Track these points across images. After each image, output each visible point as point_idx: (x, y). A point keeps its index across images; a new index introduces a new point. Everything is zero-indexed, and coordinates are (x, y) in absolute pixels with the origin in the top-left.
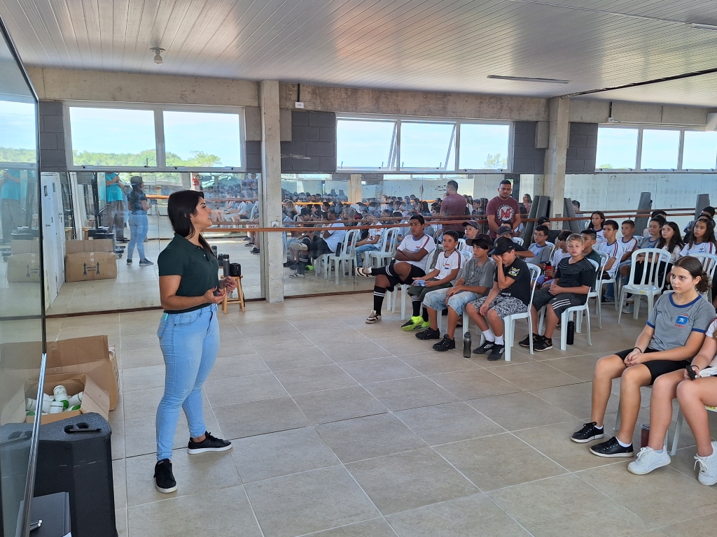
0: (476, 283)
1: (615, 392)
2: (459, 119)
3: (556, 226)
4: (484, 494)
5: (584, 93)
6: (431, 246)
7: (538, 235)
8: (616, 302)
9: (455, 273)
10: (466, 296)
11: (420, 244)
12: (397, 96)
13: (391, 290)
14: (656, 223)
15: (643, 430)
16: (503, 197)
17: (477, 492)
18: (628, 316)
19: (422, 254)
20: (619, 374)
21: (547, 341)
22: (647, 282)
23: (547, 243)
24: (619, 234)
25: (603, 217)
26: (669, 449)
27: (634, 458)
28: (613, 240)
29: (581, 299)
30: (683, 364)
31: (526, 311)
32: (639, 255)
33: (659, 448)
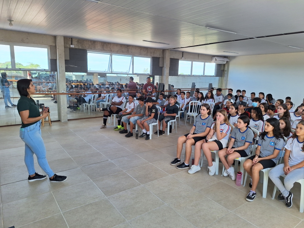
0: (140, 113)
1: (184, 148)
2: (133, 55)
3: (166, 93)
5: (175, 48)
6: (124, 100)
7: (160, 96)
8: (185, 119)
9: (133, 110)
10: (136, 118)
11: (120, 99)
12: (111, 45)
13: (110, 116)
14: (196, 93)
15: (192, 159)
16: (148, 83)
18: (188, 123)
19: (121, 103)
20: (185, 142)
21: (163, 132)
22: (194, 112)
23: (163, 99)
24: (185, 96)
25: (180, 91)
26: (200, 165)
27: (190, 168)
28: (184, 98)
29: (174, 118)
30: (204, 138)
31: (156, 122)
32: (191, 103)
33: (197, 165)
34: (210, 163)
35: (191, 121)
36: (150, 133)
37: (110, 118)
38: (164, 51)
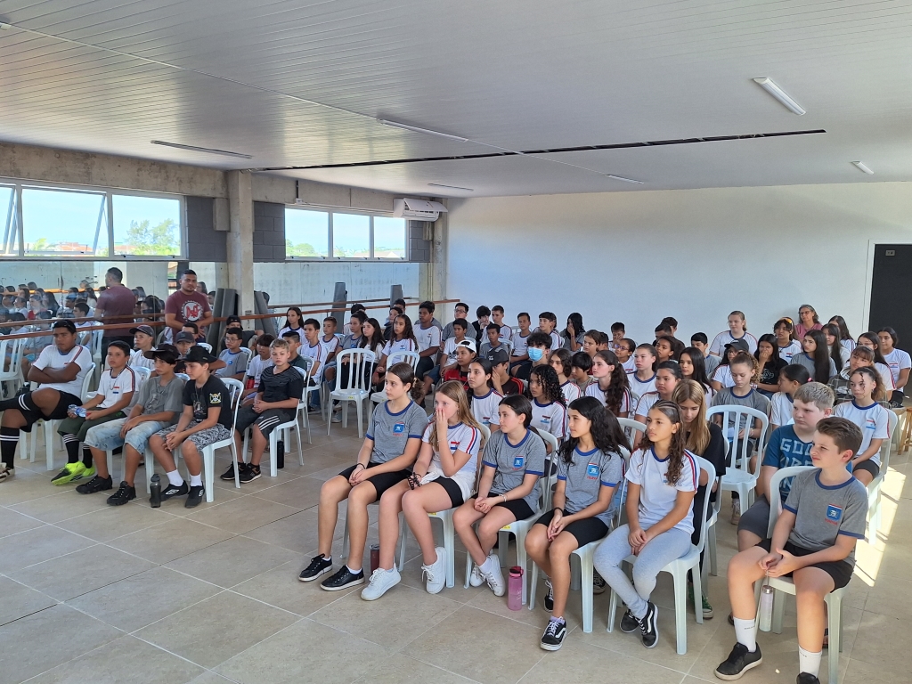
0: (161, 408)
2: (109, 188)
3: (248, 326)
4: (211, 671)
5: (268, 169)
7: (231, 340)
8: (323, 411)
9: (127, 399)
10: (149, 427)
13: (28, 429)
14: (356, 320)
15: (372, 551)
17: (201, 671)
18: (337, 425)
19: (71, 372)
20: (346, 495)
21: (254, 469)
22: (353, 386)
23: (241, 348)
25: (299, 313)
27: (366, 583)
28: (316, 342)
29: (290, 414)
31: (229, 437)
32: (343, 357)
33: (389, 568)
34: (428, 556)
35: (346, 421)
36: (208, 479)
37: (28, 439)
38: (228, 174)
